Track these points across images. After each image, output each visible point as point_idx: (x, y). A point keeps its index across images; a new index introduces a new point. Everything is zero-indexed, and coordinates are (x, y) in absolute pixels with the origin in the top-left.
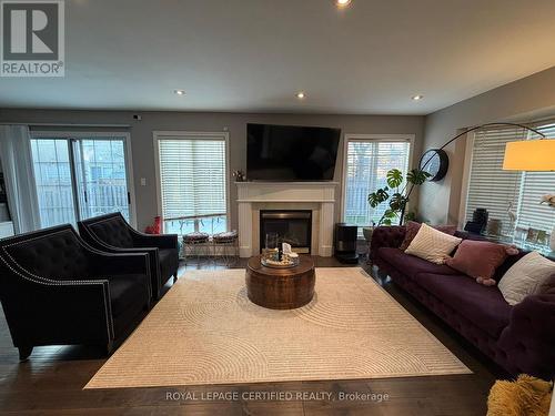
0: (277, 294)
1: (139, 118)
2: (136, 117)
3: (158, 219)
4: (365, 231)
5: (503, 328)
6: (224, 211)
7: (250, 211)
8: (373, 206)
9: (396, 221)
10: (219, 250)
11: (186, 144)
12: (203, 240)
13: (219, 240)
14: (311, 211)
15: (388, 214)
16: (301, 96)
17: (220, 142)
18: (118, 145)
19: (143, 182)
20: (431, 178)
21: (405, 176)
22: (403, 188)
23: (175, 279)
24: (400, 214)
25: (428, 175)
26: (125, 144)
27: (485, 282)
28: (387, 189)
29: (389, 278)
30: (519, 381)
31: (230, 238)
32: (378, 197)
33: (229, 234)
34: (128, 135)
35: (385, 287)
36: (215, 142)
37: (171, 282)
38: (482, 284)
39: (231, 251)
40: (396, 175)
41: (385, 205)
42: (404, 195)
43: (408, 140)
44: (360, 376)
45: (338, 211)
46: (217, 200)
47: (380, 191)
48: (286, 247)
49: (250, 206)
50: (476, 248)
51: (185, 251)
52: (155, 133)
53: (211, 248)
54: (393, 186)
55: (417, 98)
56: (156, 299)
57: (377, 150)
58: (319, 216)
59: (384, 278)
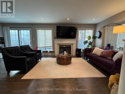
0: (63, 62)
1: (33, 25)
2: (32, 25)
3: (37, 47)
4: (83, 50)
5: (113, 66)
6: (51, 46)
7: (57, 45)
8: (85, 44)
9: (90, 47)
10: (50, 54)
11: (43, 31)
12: (47, 52)
13: (50, 52)
14: (71, 46)
15: (88, 46)
16: (68, 19)
17: (51, 30)
18: (29, 31)
19: (34, 39)
20: (97, 38)
21: (92, 37)
22: (91, 40)
23: (41, 60)
24: (91, 46)
25: (97, 37)
26: (30, 31)
27: (109, 58)
28: (88, 40)
29: (88, 60)
30: (116, 75)
31: (53, 51)
32: (86, 42)
33: (53, 50)
34: (31, 29)
35: (87, 61)
36: (50, 30)
37: (40, 60)
38: (109, 59)
39: (53, 55)
40: (90, 37)
41: (87, 44)
42: (91, 41)
43: (92, 30)
44: (81, 77)
45: (77, 46)
46: (50, 44)
47: (86, 41)
48: (65, 52)
49: (57, 44)
50: (107, 51)
51: (43, 54)
52: (37, 29)
53: (49, 54)
54: (89, 40)
55: (94, 19)
56: (36, 63)
57: (85, 32)
58: (72, 47)
59: (87, 60)
